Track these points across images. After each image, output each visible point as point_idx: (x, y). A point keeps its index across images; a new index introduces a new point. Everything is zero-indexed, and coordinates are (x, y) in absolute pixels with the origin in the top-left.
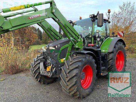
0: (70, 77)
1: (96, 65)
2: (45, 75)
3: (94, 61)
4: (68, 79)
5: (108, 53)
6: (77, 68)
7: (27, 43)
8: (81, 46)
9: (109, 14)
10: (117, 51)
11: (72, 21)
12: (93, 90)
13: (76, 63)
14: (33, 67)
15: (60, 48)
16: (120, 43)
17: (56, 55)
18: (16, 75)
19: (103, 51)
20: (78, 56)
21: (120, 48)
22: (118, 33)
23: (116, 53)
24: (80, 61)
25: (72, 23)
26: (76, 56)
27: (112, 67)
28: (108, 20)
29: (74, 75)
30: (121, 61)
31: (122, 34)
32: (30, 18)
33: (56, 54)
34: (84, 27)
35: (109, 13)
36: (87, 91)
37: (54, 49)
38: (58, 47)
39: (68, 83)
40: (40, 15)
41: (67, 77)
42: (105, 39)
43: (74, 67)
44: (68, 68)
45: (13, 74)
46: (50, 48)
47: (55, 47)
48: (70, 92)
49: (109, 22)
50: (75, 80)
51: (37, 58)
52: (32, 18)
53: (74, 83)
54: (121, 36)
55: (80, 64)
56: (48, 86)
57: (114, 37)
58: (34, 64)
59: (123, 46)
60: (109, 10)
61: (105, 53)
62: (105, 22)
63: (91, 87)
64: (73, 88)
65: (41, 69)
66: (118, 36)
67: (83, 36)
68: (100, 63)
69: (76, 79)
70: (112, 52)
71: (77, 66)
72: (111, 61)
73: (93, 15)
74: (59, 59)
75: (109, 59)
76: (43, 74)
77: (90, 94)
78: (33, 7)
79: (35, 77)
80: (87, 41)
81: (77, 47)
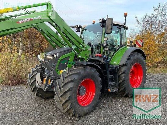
0: (64, 92)
1: (100, 79)
2: (41, 88)
3: (98, 74)
4: (61, 94)
5: (120, 65)
6: (72, 81)
7: (37, 50)
8: (86, 56)
9: (125, 19)
10: (132, 64)
11: (81, 26)
12: (94, 108)
13: (72, 76)
14: (31, 78)
15: (59, 57)
16: (138, 54)
17: (54, 66)
18: (16, 87)
19: (115, 63)
20: (77, 67)
21: (137, 60)
22: (137, 42)
23: (131, 65)
24: (76, 74)
25: (82, 28)
26: (75, 67)
27: (124, 82)
28: (124, 26)
29: (67, 90)
30: (139, 76)
31: (141, 44)
32: (19, 22)
33: (54, 64)
34: (98, 33)
35: (125, 17)
36: (86, 109)
37: (52, 58)
38: (56, 56)
39: (62, 99)
40: (33, 19)
41: (61, 92)
42: (119, 48)
43: (69, 80)
44: (62, 81)
45: (13, 85)
46: (48, 57)
47: (53, 56)
48: (64, 109)
49: (127, 28)
50: (69, 96)
51: (36, 68)
52: (21, 22)
53: (67, 99)
54: (139, 45)
55: (76, 77)
56: (47, 101)
57: (131, 46)
58: (32, 75)
59: (142, 58)
60: (126, 14)
61: (117, 66)
62: (119, 28)
63: (93, 105)
64: (66, 104)
65: (38, 81)
66: (137, 46)
67: (92, 44)
68: (107, 77)
69: (70, 94)
70: (125, 65)
71: (72, 79)
72: (123, 75)
73: (103, 19)
74: (58, 71)
75: (120, 73)
76: (39, 87)
77: (90, 113)
78: (24, 9)
79: (32, 89)
80: (96, 50)
81: (80, 57)
